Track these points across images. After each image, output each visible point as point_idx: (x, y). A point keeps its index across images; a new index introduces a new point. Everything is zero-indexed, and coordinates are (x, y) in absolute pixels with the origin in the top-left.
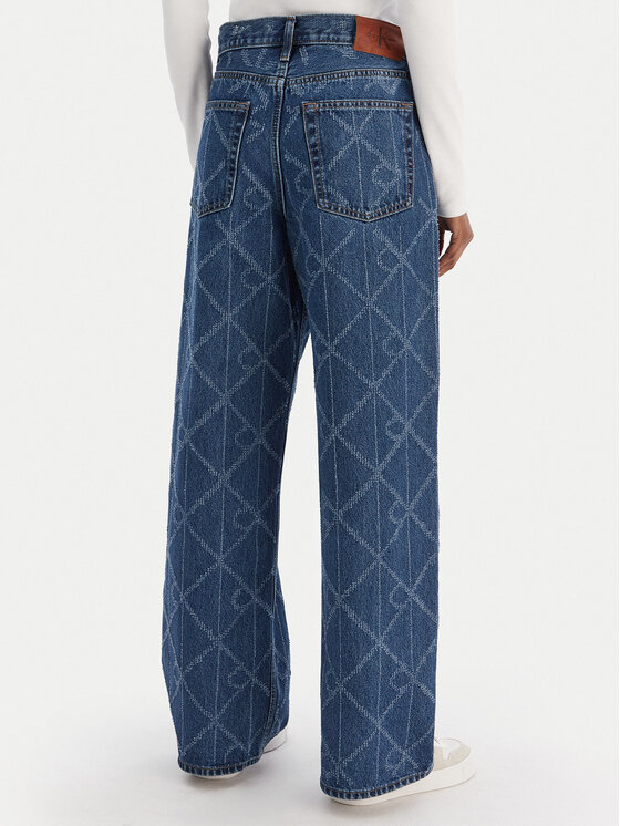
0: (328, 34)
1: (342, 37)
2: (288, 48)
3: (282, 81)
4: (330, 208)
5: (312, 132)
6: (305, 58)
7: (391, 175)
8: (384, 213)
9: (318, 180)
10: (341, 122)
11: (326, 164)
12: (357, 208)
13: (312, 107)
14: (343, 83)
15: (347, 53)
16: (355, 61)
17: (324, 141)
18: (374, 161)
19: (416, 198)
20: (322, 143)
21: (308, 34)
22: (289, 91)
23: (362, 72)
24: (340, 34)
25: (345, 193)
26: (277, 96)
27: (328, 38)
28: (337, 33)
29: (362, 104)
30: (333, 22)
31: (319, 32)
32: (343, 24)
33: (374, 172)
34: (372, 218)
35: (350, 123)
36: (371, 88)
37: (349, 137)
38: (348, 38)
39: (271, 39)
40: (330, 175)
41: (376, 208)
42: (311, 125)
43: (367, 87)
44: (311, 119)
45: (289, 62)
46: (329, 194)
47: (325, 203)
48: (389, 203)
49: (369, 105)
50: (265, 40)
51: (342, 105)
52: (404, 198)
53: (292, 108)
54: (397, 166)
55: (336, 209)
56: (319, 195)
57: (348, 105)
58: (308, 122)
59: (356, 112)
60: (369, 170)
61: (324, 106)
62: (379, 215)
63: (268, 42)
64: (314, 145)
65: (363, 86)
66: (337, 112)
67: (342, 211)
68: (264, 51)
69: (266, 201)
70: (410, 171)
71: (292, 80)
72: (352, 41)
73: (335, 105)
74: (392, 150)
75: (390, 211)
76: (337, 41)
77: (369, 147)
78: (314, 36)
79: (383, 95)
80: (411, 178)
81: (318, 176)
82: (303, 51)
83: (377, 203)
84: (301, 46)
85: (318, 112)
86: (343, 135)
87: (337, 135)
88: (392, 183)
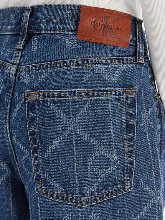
0: (56, 24)
1: (67, 27)
2: (23, 36)
3: (14, 69)
4: (46, 194)
5: (32, 120)
6: (34, 47)
7: (108, 162)
8: (101, 198)
9: (36, 166)
10: (59, 112)
11: (43, 152)
12: (73, 194)
13: (34, 96)
14: (65, 73)
15: (70, 42)
16: (77, 51)
17: (42, 129)
18: (91, 148)
19: (137, 181)
20: (40, 132)
21: (39, 23)
22: (19, 79)
23: (83, 62)
24: (66, 24)
25: (60, 181)
26: (10, 83)
27: (55, 28)
28: (63, 22)
29: (80, 94)
30: (60, 12)
31: (48, 22)
32: (69, 14)
33: (90, 160)
34: (88, 203)
35: (67, 113)
36: (90, 78)
37: (66, 126)
38: (73, 27)
39: (13, 27)
40: (46, 163)
41: (92, 193)
42: (32, 114)
43: (86, 77)
44: (32, 108)
45: (23, 50)
46: (45, 181)
47: (42, 189)
48: (106, 188)
49: (87, 94)
50: (9, 27)
51: (59, 95)
52: (122, 182)
53: (19, 95)
54: (115, 153)
55: (52, 195)
56: (38, 180)
57: (65, 95)
58: (29, 110)
59: (74, 102)
60: (86, 158)
61: (44, 96)
62: (96, 200)
63: (10, 31)
64: (33, 134)
65: (83, 75)
66: (55, 102)
67: (58, 197)
68: (8, 37)
69: (5, 173)
70: (130, 156)
71: (22, 68)
72: (76, 30)
73: (53, 95)
74: (109, 138)
75: (107, 195)
76: (64, 30)
77: (85, 136)
78: (43, 26)
79: (103, 84)
80: (131, 163)
81: (36, 162)
82: (34, 39)
83: (94, 189)
84: (34, 35)
85: (38, 101)
86: (59, 126)
87: (54, 125)
88: (110, 170)
